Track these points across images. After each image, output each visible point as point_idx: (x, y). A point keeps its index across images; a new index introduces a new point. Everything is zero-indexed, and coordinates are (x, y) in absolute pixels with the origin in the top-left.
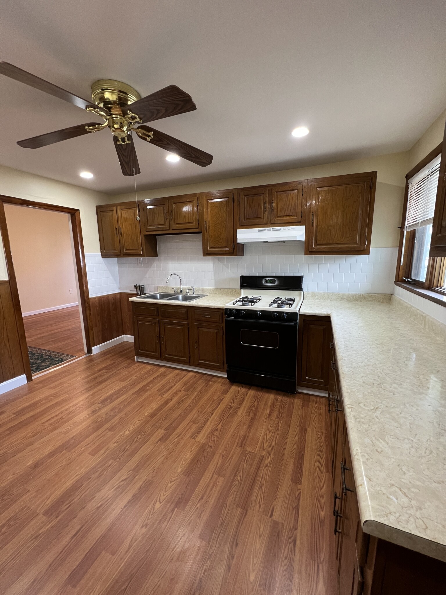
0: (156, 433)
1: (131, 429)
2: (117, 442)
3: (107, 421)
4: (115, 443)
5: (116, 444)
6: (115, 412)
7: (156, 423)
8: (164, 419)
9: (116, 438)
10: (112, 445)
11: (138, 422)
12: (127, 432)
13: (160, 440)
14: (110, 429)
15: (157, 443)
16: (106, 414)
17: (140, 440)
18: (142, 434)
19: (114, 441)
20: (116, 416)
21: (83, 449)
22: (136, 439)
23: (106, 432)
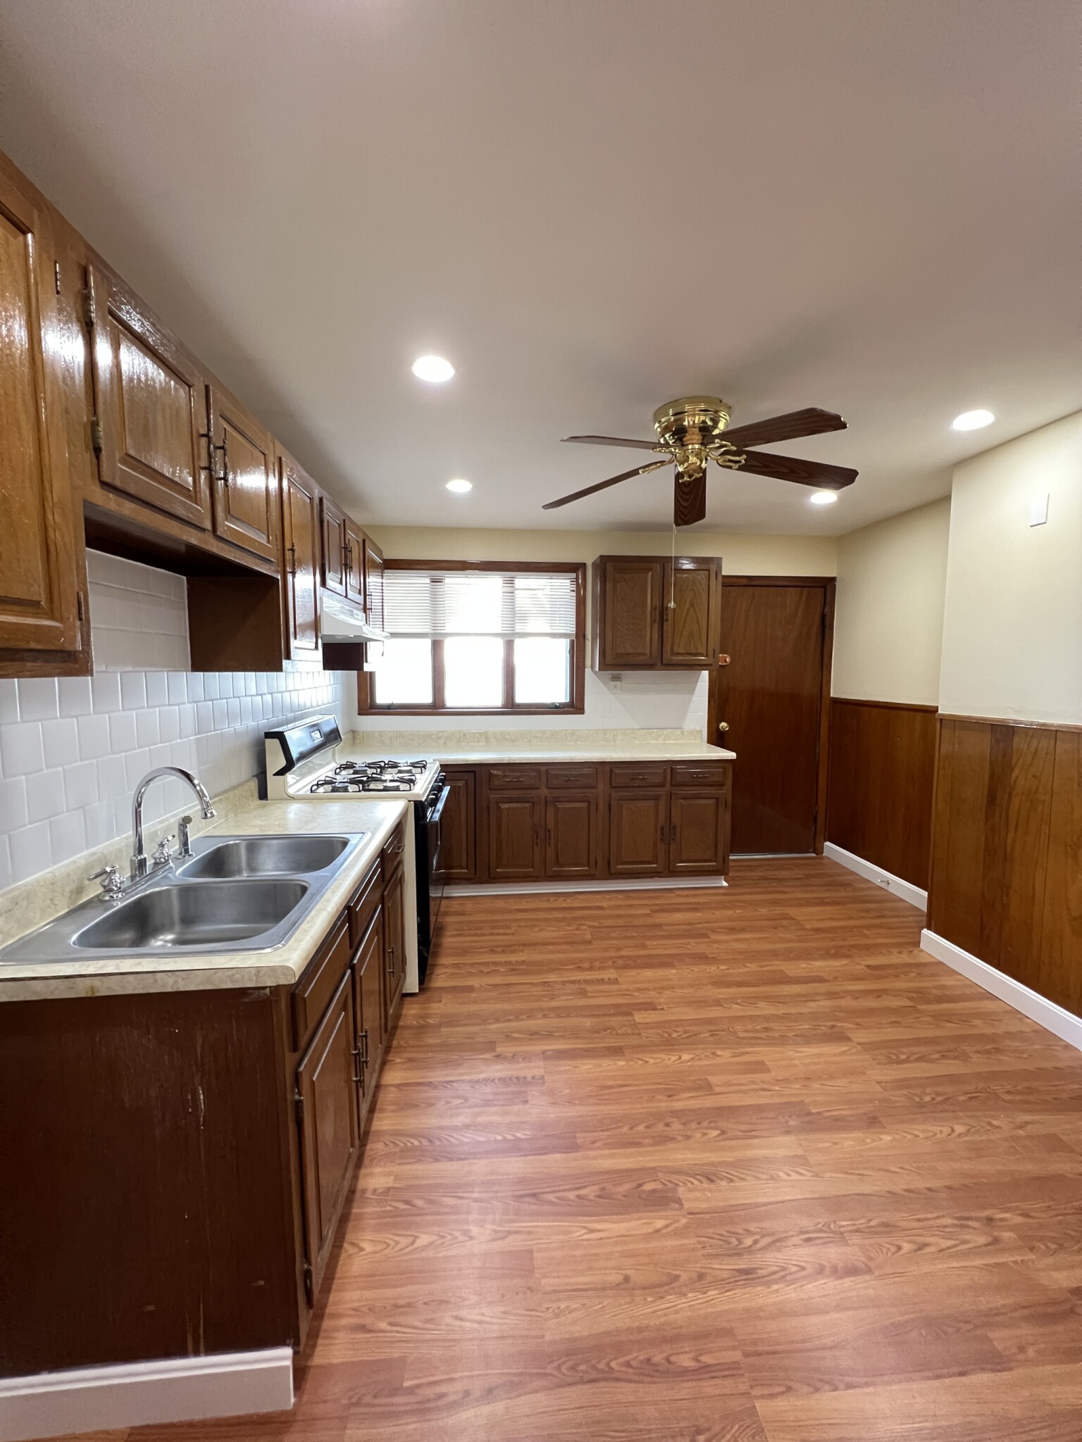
0: (648, 1020)
1: (673, 1058)
2: (714, 1054)
3: (699, 1117)
4: (718, 1056)
5: (719, 1052)
6: (667, 1125)
7: (627, 1034)
8: (609, 1031)
9: (710, 1062)
10: (725, 1055)
11: (652, 1061)
12: (686, 1057)
13: (655, 1009)
14: (707, 1088)
15: (663, 1009)
16: (688, 1137)
17: (678, 1029)
18: (666, 1035)
19: (718, 1060)
20: (672, 1112)
21: (777, 1088)
22: (685, 1036)
23: (718, 1089)
